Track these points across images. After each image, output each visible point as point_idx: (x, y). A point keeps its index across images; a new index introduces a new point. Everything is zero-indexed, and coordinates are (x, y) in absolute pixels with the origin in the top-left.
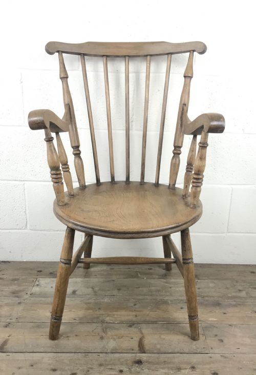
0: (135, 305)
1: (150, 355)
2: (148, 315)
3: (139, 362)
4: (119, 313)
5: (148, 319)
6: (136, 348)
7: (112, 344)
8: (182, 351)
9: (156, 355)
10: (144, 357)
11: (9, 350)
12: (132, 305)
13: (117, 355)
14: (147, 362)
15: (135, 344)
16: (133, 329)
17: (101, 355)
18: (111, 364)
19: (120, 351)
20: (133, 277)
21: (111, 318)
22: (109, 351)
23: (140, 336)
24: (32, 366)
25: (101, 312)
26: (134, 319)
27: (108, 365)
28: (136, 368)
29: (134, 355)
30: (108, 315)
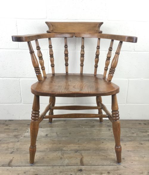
0: (78, 141)
1: (86, 166)
2: (85, 146)
3: (81, 170)
4: (70, 145)
5: (85, 148)
6: (79, 163)
7: (66, 161)
8: (103, 165)
9: (89, 167)
10: (83, 167)
11: (13, 165)
12: (77, 141)
13: (69, 167)
14: (85, 170)
15: (78, 161)
16: (78, 154)
17: (61, 167)
18: (66, 172)
19: (71, 165)
20: (77, 127)
21: (66, 148)
22: (65, 165)
23: (81, 157)
24: (25, 173)
25: (61, 145)
26: (78, 148)
27: (64, 172)
28: (79, 173)
29: (78, 167)
30: (65, 147)
